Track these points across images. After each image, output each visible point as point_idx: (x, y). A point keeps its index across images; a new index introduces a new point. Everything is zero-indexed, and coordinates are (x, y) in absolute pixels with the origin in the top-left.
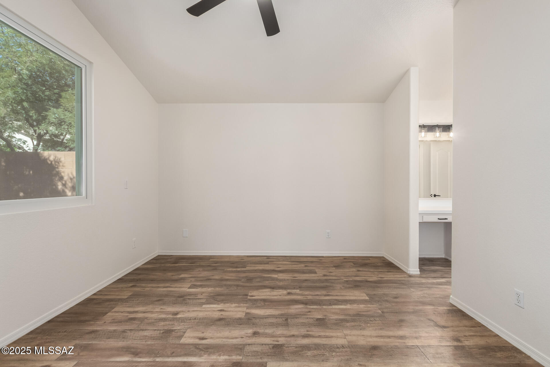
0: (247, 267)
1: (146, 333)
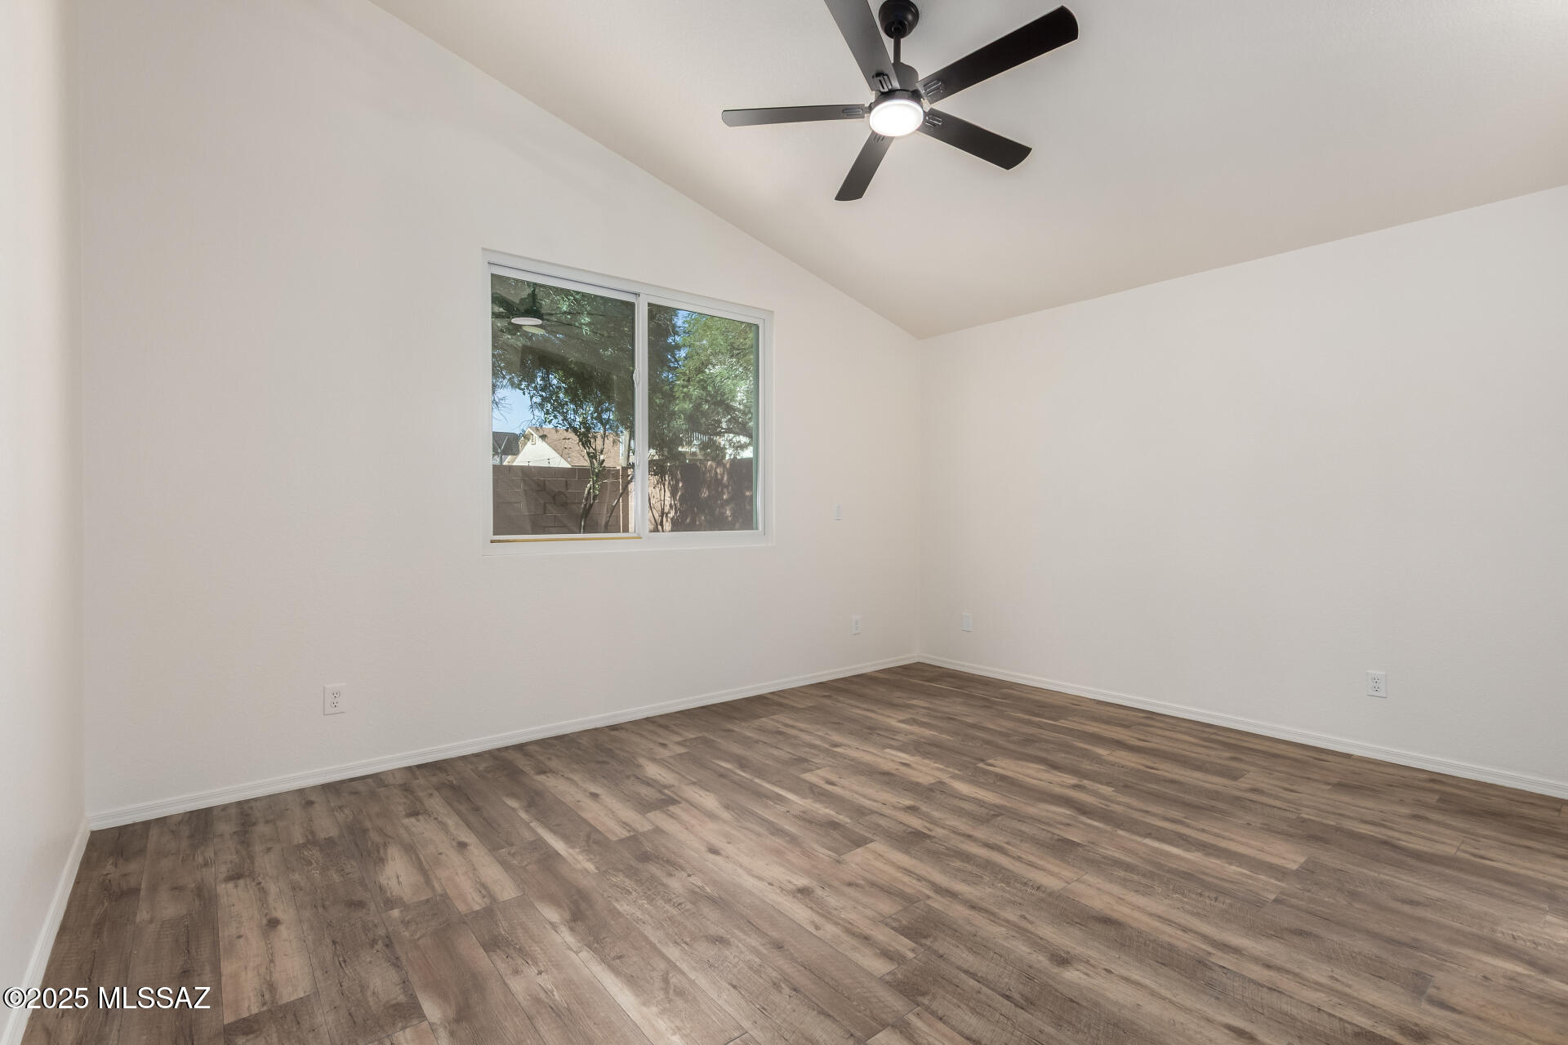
0: (1062, 721)
1: (776, 752)
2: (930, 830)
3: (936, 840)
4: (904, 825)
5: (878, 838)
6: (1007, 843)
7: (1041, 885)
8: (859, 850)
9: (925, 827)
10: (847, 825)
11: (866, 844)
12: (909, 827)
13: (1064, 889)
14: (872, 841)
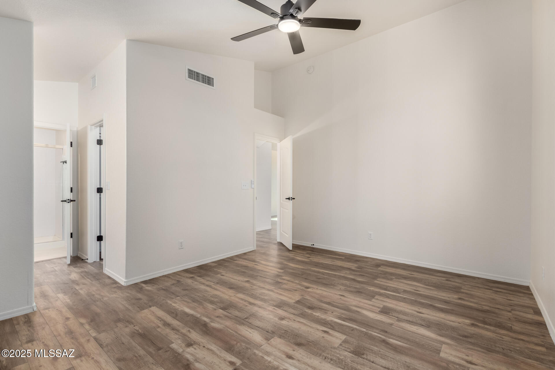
2: (274, 309)
3: (272, 305)
4: (284, 310)
5: (293, 304)
6: (247, 306)
7: (243, 294)
8: (298, 299)
9: (276, 310)
10: (306, 308)
11: (296, 302)
12: (282, 309)
13: (237, 294)
14: (294, 303)
